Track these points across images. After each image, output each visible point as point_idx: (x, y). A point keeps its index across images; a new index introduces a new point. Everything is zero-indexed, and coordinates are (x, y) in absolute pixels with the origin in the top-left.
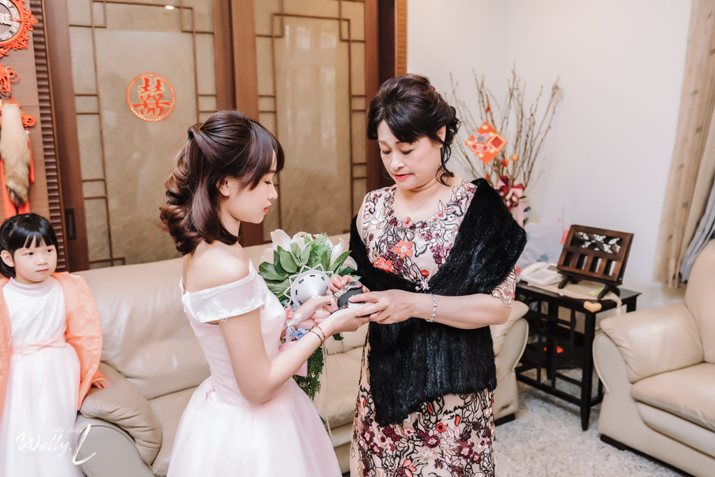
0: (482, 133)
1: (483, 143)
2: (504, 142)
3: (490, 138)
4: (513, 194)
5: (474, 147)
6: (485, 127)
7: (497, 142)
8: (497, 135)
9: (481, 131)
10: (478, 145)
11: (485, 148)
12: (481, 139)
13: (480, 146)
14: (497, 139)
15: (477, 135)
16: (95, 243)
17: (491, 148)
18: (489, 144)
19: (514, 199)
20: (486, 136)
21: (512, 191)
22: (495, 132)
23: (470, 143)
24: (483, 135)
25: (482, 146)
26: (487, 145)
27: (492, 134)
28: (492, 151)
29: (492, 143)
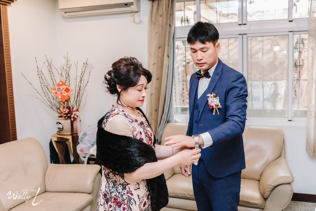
0: (59, 86)
1: (60, 91)
2: (71, 90)
3: (64, 88)
4: (75, 115)
5: (56, 93)
6: (61, 83)
7: (67, 90)
8: (67, 86)
9: (59, 85)
10: (57, 92)
11: (61, 93)
12: (59, 89)
13: (59, 93)
14: (67, 88)
15: (57, 87)
17: (64, 93)
19: (75, 117)
20: (61, 87)
21: (74, 113)
22: (66, 85)
23: (53, 91)
24: (60, 87)
25: (60, 92)
26: (63, 92)
27: (64, 86)
28: (65, 95)
29: (65, 90)
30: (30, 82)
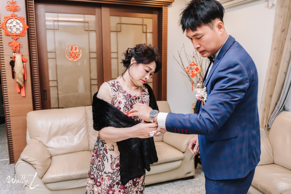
0: (191, 66)
2: (200, 69)
3: (194, 68)
5: (188, 71)
6: (193, 64)
7: (197, 70)
8: (197, 67)
9: (191, 65)
10: (190, 70)
11: (192, 72)
12: (191, 68)
13: (190, 71)
14: (197, 68)
15: (189, 67)
16: (53, 101)
17: (195, 72)
18: (194, 70)
20: (193, 67)
23: (187, 70)
24: (192, 67)
25: (191, 71)
26: (193, 71)
27: (195, 67)
28: (195, 73)
29: (195, 70)
30: (179, 62)
